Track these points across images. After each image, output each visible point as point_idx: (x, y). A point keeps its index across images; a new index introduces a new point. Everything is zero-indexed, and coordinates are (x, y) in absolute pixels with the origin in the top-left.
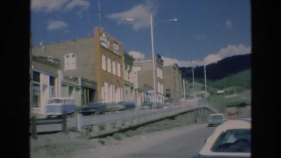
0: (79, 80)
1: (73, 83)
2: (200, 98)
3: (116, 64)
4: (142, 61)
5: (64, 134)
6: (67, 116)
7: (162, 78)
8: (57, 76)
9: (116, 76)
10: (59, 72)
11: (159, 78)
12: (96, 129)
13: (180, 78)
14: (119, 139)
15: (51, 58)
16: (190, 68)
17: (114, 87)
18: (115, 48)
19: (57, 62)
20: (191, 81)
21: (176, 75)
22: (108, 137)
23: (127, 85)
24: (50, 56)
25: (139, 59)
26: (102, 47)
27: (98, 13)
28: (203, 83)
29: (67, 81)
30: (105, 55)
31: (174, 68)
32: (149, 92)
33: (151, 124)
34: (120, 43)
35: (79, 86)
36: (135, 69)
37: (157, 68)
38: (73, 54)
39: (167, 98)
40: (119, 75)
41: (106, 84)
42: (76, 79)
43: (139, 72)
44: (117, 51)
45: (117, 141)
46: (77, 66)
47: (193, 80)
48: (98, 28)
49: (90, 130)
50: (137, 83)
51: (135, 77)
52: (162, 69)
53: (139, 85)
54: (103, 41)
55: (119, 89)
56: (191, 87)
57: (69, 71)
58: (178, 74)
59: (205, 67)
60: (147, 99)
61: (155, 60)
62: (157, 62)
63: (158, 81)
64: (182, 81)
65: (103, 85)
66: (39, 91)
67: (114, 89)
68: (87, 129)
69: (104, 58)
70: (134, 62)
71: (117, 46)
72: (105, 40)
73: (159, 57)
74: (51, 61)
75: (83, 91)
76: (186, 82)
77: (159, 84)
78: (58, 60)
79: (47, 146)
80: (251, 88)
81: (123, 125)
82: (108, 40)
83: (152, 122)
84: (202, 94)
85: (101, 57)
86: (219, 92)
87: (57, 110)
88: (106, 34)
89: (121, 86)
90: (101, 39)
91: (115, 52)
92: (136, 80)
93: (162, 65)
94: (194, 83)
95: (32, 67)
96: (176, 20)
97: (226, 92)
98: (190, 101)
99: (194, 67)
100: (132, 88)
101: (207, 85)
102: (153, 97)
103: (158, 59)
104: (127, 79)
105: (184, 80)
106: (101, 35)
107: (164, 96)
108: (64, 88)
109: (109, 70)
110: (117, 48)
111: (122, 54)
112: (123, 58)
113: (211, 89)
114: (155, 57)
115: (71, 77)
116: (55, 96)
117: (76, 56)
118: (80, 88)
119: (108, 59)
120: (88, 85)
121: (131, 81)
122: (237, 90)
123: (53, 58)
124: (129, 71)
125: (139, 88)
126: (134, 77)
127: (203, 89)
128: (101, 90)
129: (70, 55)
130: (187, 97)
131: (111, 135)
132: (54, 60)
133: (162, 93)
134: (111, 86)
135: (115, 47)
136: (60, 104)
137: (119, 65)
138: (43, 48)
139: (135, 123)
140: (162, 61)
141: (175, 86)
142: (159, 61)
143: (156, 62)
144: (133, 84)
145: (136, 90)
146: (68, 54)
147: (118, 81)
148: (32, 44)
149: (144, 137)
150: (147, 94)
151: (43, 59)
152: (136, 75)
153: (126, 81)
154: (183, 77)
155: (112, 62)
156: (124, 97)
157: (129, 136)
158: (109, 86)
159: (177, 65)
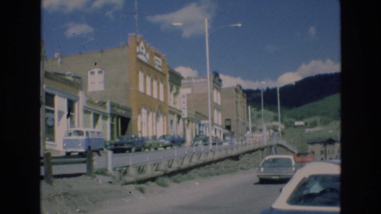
0: (108, 104)
1: (100, 109)
2: (272, 131)
3: (158, 84)
4: (193, 81)
5: (89, 178)
6: (94, 153)
7: (219, 103)
8: (78, 99)
9: (158, 100)
10: (81, 94)
11: (217, 104)
12: (132, 171)
13: (245, 105)
14: (164, 185)
15: (69, 75)
16: (258, 91)
17: (154, 114)
18: (157, 63)
19: (77, 80)
20: (259, 109)
21: (239, 100)
22: (150, 183)
23: (172, 113)
24: (68, 73)
25: (189, 78)
26: (139, 60)
27: (135, 14)
28: (276, 111)
29: (91, 106)
30: (142, 71)
31: (236, 91)
32: (202, 122)
33: (208, 166)
34: (164, 55)
35: (107, 114)
36: (184, 91)
37: (213, 89)
38: (100, 70)
39: (227, 131)
40: (162, 99)
41: (144, 111)
42: (103, 104)
43: (188, 95)
44: (159, 66)
45: (161, 188)
46: (105, 86)
47: (262, 106)
48: (134, 34)
49: (125, 173)
50: (186, 109)
51: (184, 102)
52: (220, 92)
53: (188, 114)
54: (141, 53)
55: (161, 119)
56: (259, 116)
57: (94, 92)
58: (241, 99)
59: (278, 89)
60: (200, 132)
61: (210, 80)
62: (214, 81)
63: (215, 108)
64: (247, 108)
65: (140, 112)
66: (53, 120)
67: (154, 118)
68: (120, 171)
69: (141, 75)
70: (183, 82)
71: (160, 60)
72: (144, 51)
73: (216, 75)
74: (70, 78)
75: (112, 120)
76: (253, 109)
77: (215, 112)
78: (79, 78)
79: (66, 194)
80: (340, 118)
81: (170, 167)
82: (147, 50)
83: (210, 163)
84: (274, 126)
85: (138, 74)
86: (297, 123)
87: (80, 145)
88: (145, 44)
89: (165, 115)
90: (138, 51)
91: (157, 67)
92: (185, 105)
93: (220, 86)
94: (263, 111)
95: (44, 86)
96: (240, 25)
97: (306, 124)
98: (257, 135)
99: (263, 90)
100: (179, 117)
101: (281, 113)
102: (207, 129)
103: (215, 78)
104: (172, 105)
105: (249, 107)
106: (138, 44)
107: (223, 128)
108: (87, 115)
109: (148, 93)
110: (159, 62)
111: (166, 71)
112: (168, 76)
113: (287, 120)
114: (210, 74)
115: (97, 101)
116: (75, 127)
117: (103, 71)
118: (109, 115)
119: (147, 77)
120: (119, 111)
121: (178, 107)
122: (321, 121)
123: (72, 74)
124: (176, 94)
125: (188, 117)
126: (182, 101)
127: (276, 119)
128: (137, 119)
129: (96, 70)
130: (254, 130)
131: (153, 179)
132: (73, 77)
133: (220, 124)
134: (151, 114)
135: (157, 61)
136: (81, 138)
137: (161, 86)
138: (59, 61)
139: (186, 163)
140: (220, 81)
141: (237, 115)
142: (217, 80)
143: (212, 82)
144: (180, 111)
145: (184, 119)
146: (93, 70)
147: (160, 107)
148: (45, 55)
149: (197, 184)
150: (200, 125)
151: (60, 75)
152: (185, 100)
153: (170, 107)
154: (248, 103)
155: (152, 81)
156: (168, 128)
157: (178, 182)
158: (148, 114)
159: (240, 87)
